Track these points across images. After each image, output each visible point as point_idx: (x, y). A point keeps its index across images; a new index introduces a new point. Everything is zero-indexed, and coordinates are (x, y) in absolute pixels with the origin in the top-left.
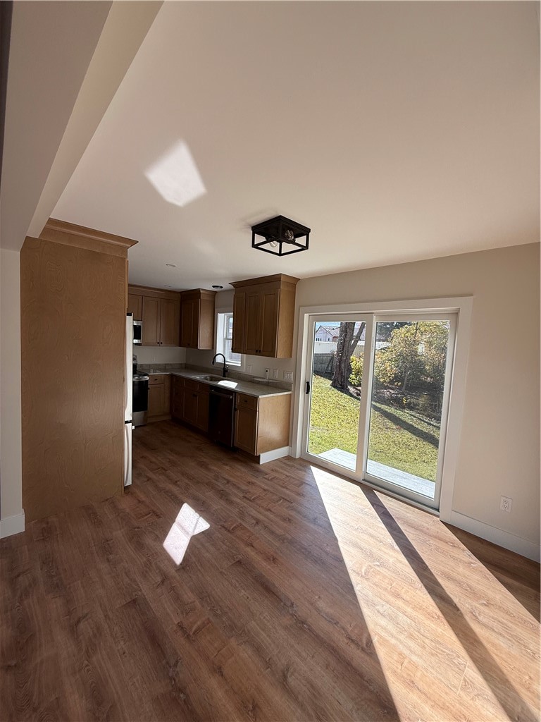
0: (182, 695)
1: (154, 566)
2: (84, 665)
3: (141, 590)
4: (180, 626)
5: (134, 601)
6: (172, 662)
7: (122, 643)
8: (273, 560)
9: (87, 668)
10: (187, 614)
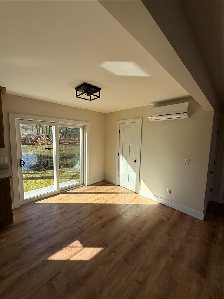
0: (148, 235)
1: (105, 260)
2: (153, 267)
3: (119, 260)
4: (131, 240)
5: (125, 260)
6: (142, 240)
7: (142, 257)
8: (101, 218)
9: (153, 266)
10: (127, 239)
